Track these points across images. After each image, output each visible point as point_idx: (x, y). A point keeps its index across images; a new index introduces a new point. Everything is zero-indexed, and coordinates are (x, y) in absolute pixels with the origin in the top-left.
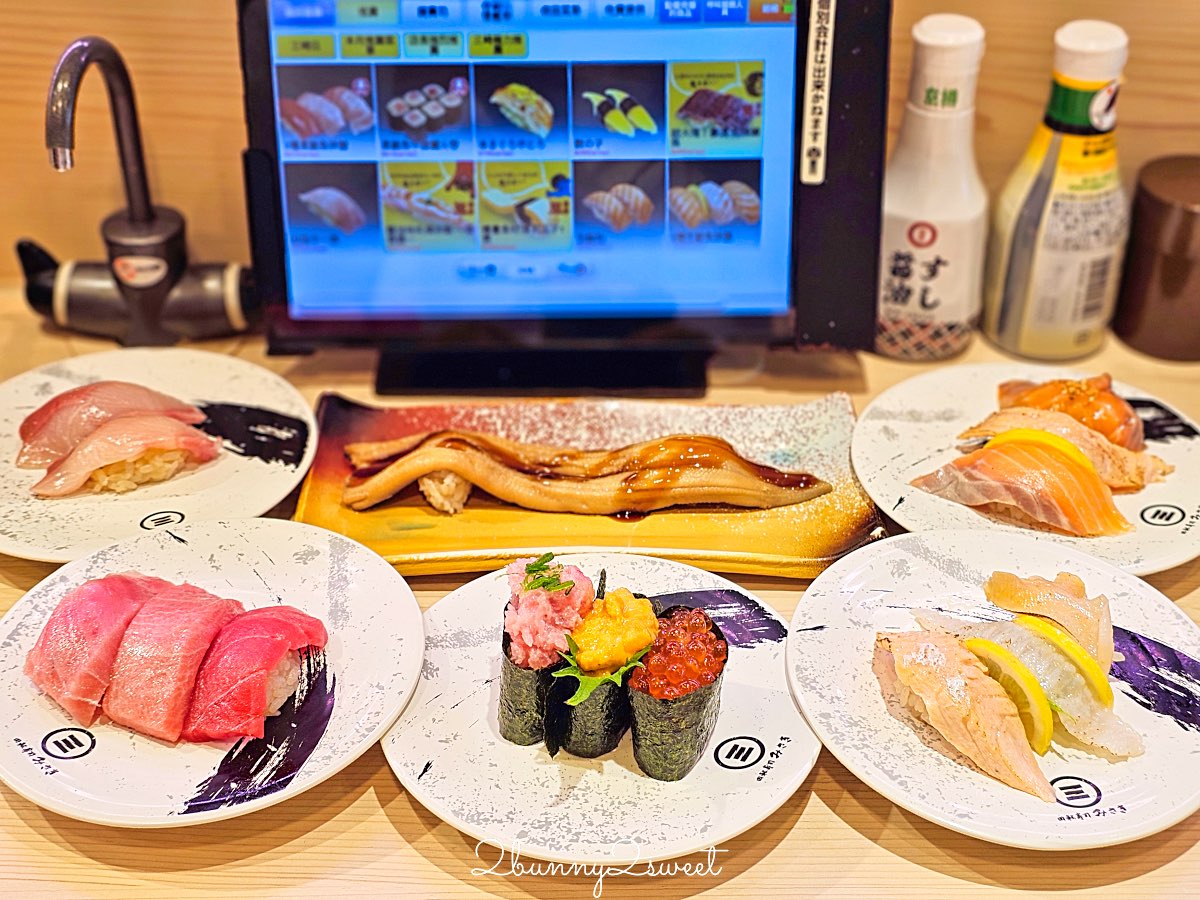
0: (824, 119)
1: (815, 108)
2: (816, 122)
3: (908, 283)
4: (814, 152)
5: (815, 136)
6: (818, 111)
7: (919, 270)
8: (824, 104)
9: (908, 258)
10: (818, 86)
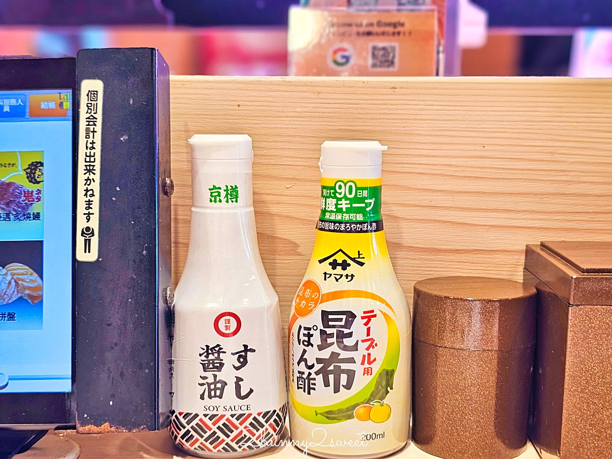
0: (96, 200)
1: (87, 191)
2: (89, 203)
3: (221, 376)
4: (88, 231)
5: (88, 216)
6: (91, 192)
7: (230, 360)
8: (96, 186)
9: (218, 350)
10: (89, 170)
